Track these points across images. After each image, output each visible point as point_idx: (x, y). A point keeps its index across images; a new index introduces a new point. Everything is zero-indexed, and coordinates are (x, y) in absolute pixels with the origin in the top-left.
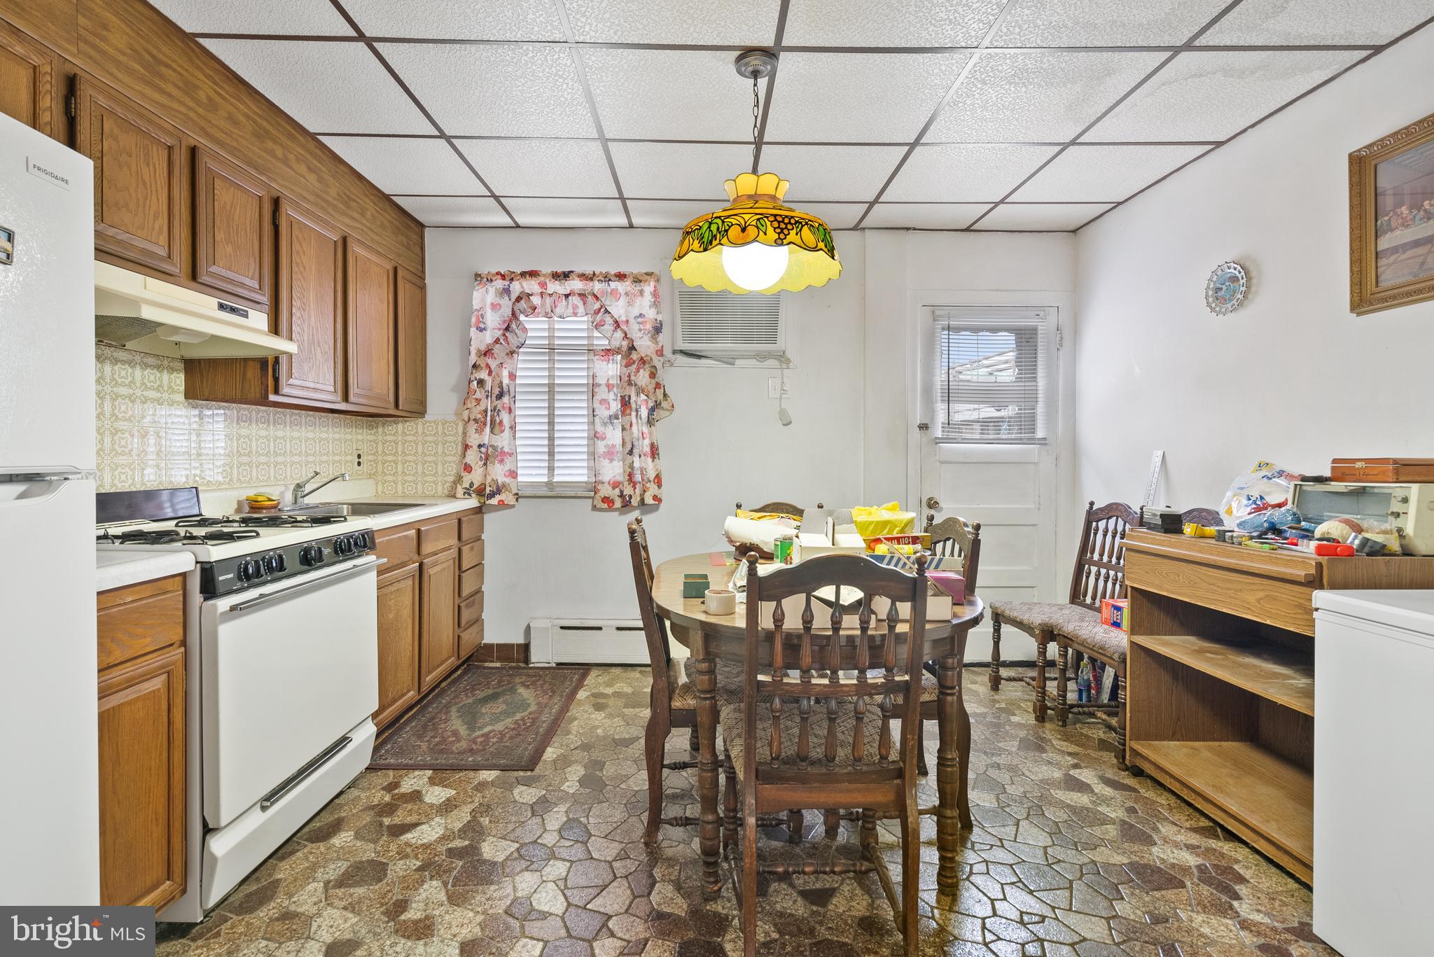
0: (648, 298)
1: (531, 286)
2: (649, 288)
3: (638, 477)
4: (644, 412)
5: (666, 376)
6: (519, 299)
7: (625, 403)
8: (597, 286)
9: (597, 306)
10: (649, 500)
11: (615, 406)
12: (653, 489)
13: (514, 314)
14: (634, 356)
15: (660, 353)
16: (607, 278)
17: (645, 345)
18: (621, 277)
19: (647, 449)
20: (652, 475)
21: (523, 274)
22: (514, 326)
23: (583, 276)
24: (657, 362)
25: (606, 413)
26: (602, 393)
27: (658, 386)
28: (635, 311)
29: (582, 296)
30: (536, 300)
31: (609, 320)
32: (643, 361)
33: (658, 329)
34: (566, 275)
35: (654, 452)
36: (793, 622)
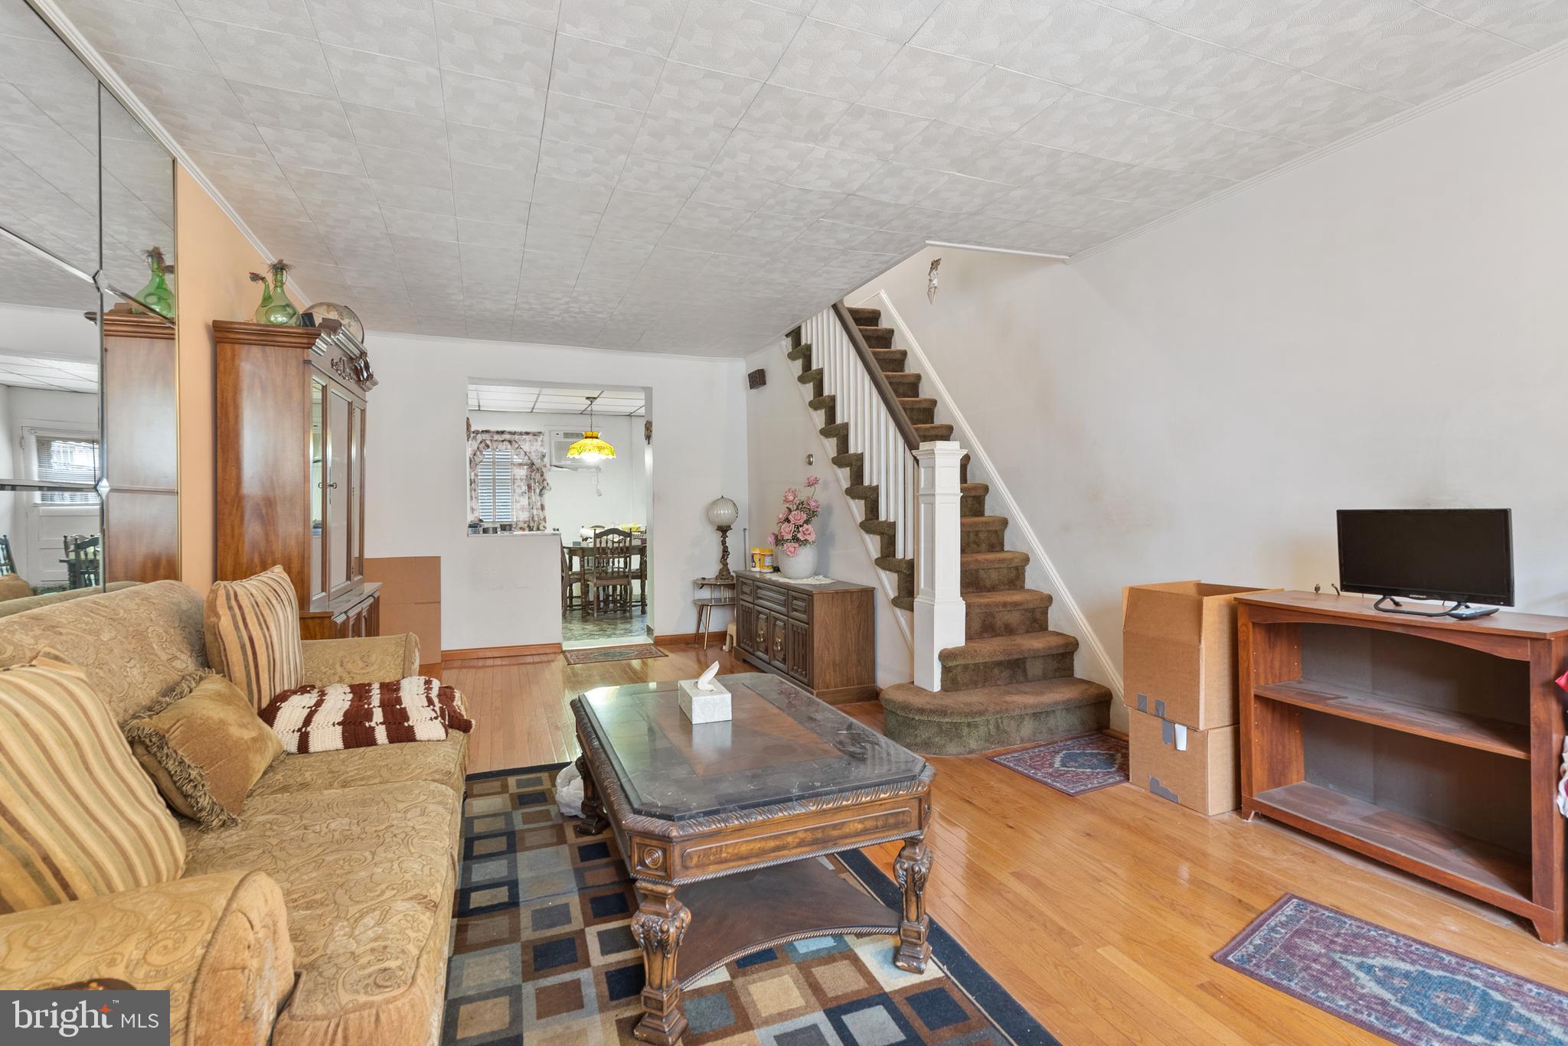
0: (539, 443)
1: (486, 436)
2: (540, 439)
3: (536, 519)
4: (538, 491)
5: (547, 476)
6: (481, 442)
7: (529, 487)
8: (517, 437)
9: (517, 446)
10: (541, 528)
11: (525, 488)
12: (543, 524)
13: (478, 448)
14: (534, 467)
15: (545, 466)
16: (521, 434)
17: (537, 462)
18: (527, 433)
19: (539, 506)
20: (542, 518)
21: (483, 431)
22: (478, 453)
23: (510, 433)
24: (544, 470)
25: (520, 491)
26: (518, 483)
27: (544, 480)
28: (533, 449)
29: (510, 442)
30: (488, 442)
31: (523, 453)
32: (538, 469)
33: (544, 456)
34: (502, 432)
35: (542, 508)
36: (604, 545)
